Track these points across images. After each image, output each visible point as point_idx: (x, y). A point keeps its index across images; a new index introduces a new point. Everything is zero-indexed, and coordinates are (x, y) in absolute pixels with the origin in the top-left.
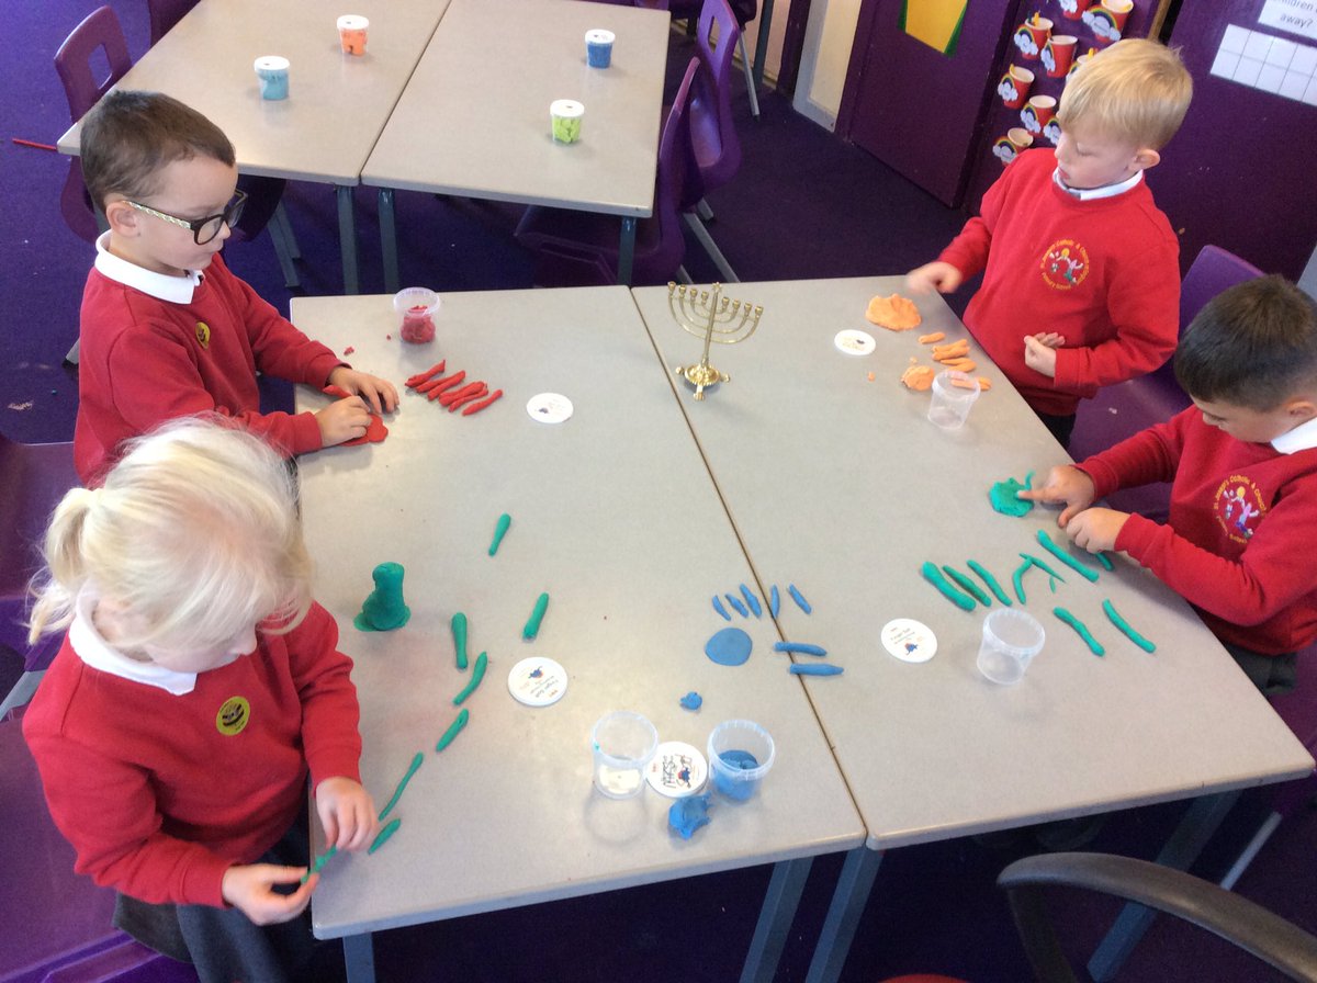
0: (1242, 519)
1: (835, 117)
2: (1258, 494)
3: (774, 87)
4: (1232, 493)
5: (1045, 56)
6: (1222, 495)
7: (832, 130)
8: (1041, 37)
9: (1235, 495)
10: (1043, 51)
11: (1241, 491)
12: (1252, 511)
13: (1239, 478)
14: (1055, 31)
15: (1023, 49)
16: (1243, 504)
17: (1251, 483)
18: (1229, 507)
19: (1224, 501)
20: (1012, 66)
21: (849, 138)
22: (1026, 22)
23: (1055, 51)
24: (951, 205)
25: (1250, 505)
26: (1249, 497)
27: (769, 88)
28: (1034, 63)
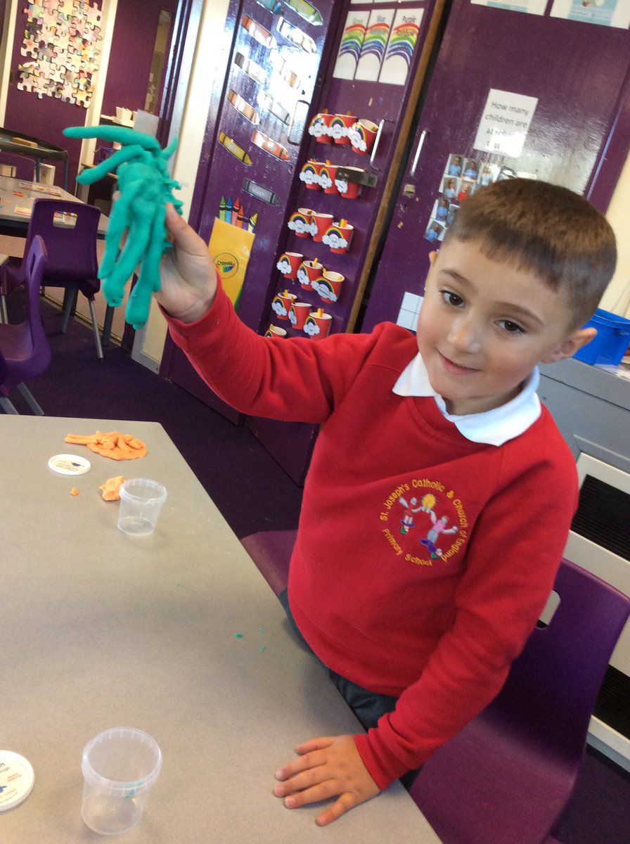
0: (432, 536)
1: (160, 364)
2: (458, 506)
3: (120, 345)
4: (414, 501)
5: (291, 315)
6: (397, 502)
7: (157, 372)
8: (288, 305)
9: (419, 504)
10: (290, 312)
11: (429, 501)
12: (448, 526)
13: (426, 483)
14: (297, 301)
15: (277, 312)
16: (433, 517)
17: (447, 490)
18: (408, 519)
19: (399, 511)
20: (272, 325)
21: (169, 378)
22: (279, 295)
23: (296, 312)
24: (236, 424)
25: (444, 519)
26: (441, 509)
27: (116, 345)
28: (284, 323)
